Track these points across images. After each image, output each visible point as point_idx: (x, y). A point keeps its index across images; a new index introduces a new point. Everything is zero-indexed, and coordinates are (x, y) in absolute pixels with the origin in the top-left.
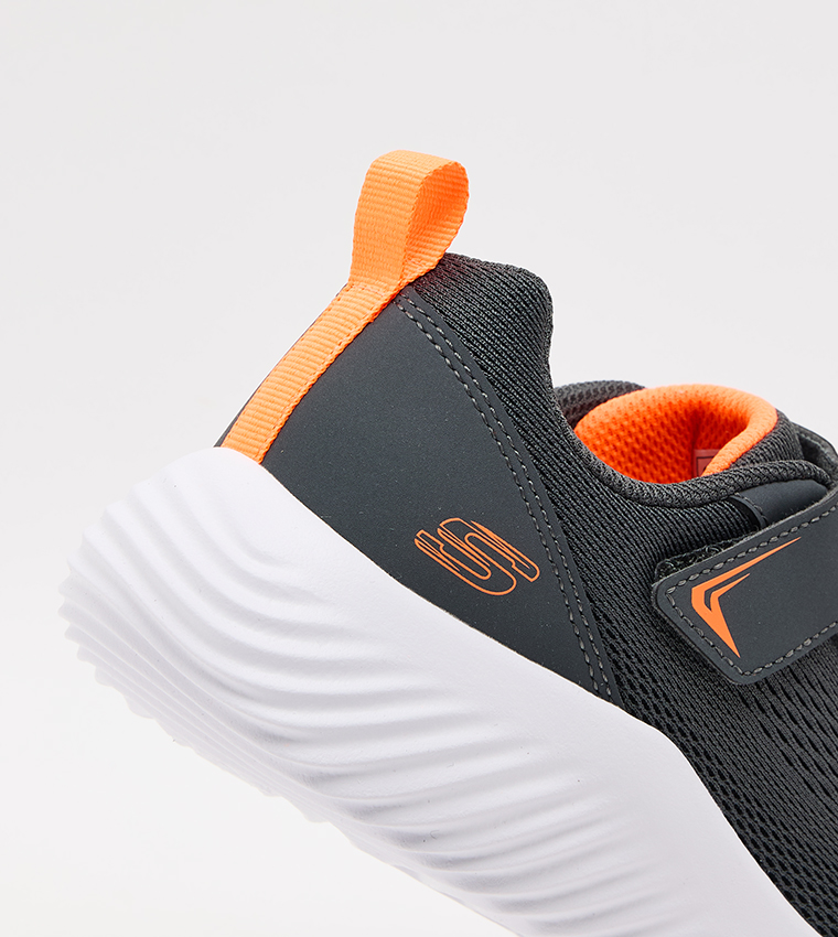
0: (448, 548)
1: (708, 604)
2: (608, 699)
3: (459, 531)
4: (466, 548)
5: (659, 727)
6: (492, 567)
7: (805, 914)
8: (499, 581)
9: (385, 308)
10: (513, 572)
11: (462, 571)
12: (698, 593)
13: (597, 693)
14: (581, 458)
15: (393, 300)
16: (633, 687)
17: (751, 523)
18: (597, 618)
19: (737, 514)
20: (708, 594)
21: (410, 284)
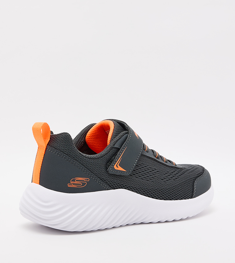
0: (73, 184)
1: (117, 167)
2: (110, 189)
3: (74, 180)
4: (76, 182)
5: (120, 188)
6: (81, 183)
7: (157, 199)
8: (84, 184)
9: (45, 151)
10: (85, 181)
11: (77, 186)
12: (115, 167)
13: (107, 190)
14: (87, 157)
15: (46, 149)
16: (112, 185)
17: (118, 149)
18: (101, 180)
19: (115, 150)
20: (117, 166)
21: (47, 145)
